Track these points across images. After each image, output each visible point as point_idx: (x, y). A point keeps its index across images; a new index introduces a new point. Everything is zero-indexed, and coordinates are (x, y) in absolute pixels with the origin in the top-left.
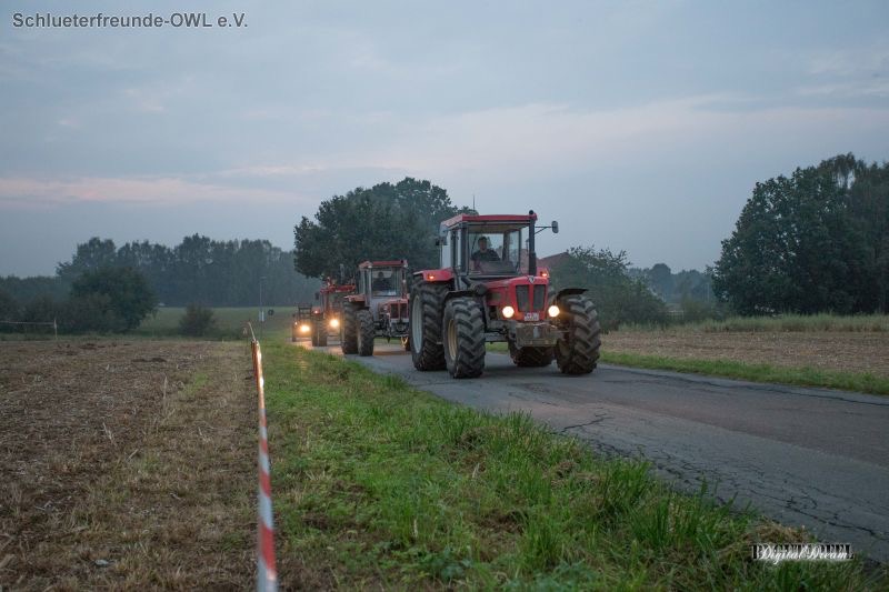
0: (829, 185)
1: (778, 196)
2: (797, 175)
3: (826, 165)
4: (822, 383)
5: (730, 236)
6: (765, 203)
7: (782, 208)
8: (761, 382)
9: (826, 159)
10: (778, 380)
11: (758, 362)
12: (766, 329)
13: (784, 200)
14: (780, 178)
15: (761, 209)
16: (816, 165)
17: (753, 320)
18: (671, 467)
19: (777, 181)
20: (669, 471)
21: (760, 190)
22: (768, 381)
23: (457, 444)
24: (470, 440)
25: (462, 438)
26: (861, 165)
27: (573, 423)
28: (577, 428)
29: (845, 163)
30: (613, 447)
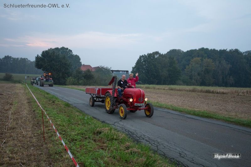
0: (154, 57)
1: (144, 58)
2: (148, 54)
3: (153, 53)
5: (134, 66)
6: (141, 60)
7: (144, 61)
14: (145, 55)
16: (152, 53)
18: (146, 139)
20: (146, 140)
21: (140, 57)
23: (94, 134)
24: (98, 132)
25: (96, 132)
26: (160, 53)
27: (116, 121)
28: (117, 123)
29: (157, 53)
30: (129, 131)
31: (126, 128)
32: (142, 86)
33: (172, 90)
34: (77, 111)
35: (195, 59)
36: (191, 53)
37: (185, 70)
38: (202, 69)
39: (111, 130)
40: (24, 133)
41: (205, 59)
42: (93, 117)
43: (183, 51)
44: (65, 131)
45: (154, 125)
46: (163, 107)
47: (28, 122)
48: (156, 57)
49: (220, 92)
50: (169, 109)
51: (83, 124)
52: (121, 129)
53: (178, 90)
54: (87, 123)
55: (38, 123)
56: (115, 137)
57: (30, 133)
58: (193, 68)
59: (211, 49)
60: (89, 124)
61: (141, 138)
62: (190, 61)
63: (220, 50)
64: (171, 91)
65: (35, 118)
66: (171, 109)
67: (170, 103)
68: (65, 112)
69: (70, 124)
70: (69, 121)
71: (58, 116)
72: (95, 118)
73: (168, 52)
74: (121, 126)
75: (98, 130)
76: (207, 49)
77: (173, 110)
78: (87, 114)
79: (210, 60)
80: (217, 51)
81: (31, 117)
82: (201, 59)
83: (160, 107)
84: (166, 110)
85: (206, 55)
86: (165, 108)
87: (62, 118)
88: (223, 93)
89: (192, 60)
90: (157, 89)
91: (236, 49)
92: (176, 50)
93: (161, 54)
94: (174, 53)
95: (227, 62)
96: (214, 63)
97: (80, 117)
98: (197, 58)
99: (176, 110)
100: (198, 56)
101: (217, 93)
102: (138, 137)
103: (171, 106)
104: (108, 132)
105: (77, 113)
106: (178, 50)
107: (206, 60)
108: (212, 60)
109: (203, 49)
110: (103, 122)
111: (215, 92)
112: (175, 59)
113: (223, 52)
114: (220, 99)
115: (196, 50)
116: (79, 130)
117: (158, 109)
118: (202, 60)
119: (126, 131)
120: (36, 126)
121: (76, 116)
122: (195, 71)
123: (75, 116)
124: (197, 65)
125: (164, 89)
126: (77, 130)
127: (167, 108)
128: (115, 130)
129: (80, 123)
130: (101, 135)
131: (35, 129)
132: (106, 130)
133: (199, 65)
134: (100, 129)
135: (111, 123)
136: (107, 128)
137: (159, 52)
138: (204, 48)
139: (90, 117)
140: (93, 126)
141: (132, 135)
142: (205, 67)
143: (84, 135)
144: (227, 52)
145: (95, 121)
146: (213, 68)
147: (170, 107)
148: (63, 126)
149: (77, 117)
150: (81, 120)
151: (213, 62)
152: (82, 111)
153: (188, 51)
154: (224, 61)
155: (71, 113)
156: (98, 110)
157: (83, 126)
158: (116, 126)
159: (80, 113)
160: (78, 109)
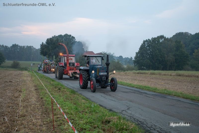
0: (158, 41)
1: (148, 43)
2: (152, 39)
3: (158, 37)
4: (172, 94)
5: (138, 52)
6: (145, 44)
7: (149, 46)
8: (156, 93)
9: (158, 36)
10: (161, 93)
11: (152, 86)
12: (147, 74)
13: (149, 44)
14: (149, 39)
15: (144, 46)
17: (144, 71)
18: (157, 130)
19: (148, 40)
21: (144, 42)
22: (158, 93)
23: (103, 123)
24: (106, 121)
25: (104, 121)
26: (165, 37)
27: (123, 109)
28: (125, 111)
29: (162, 37)
30: (138, 120)
31: (134, 117)
32: (147, 71)
33: (180, 75)
34: (84, 99)
37: (194, 54)
39: (119, 118)
40: (34, 121)
42: (99, 105)
44: (73, 119)
45: (165, 114)
46: (173, 95)
47: (37, 110)
48: (161, 41)
50: (179, 96)
51: (90, 112)
52: (129, 118)
53: (187, 76)
54: (95, 111)
55: (46, 111)
56: (125, 127)
57: (40, 121)
60: (97, 112)
61: (152, 129)
64: (180, 77)
65: (44, 105)
66: (181, 97)
67: (179, 91)
68: (71, 100)
69: (78, 111)
70: (77, 109)
71: (65, 104)
72: (101, 106)
73: (173, 36)
74: (129, 115)
75: (107, 119)
77: (184, 98)
78: (92, 101)
81: (40, 104)
83: (169, 95)
84: (175, 98)
86: (175, 95)
87: (69, 106)
90: (163, 75)
92: (183, 33)
93: (167, 37)
94: (180, 36)
97: (87, 105)
99: (187, 98)
102: (149, 127)
103: (181, 93)
104: (117, 122)
105: (83, 101)
110: (110, 110)
112: (182, 43)
116: (88, 119)
117: (167, 97)
119: (134, 120)
120: (45, 114)
123: (82, 104)
125: (171, 75)
126: (85, 119)
127: (177, 96)
128: (124, 119)
129: (86, 110)
130: (110, 125)
131: (44, 117)
132: (114, 119)
134: (108, 118)
135: (118, 111)
136: (115, 117)
137: (164, 36)
139: (97, 105)
140: (100, 114)
141: (141, 125)
143: (92, 124)
145: (102, 109)
147: (180, 95)
148: (71, 114)
149: (83, 105)
150: (87, 108)
152: (87, 98)
153: (196, 34)
155: (77, 100)
156: (104, 97)
157: (90, 114)
158: (124, 115)
159: (86, 100)
160: (84, 96)
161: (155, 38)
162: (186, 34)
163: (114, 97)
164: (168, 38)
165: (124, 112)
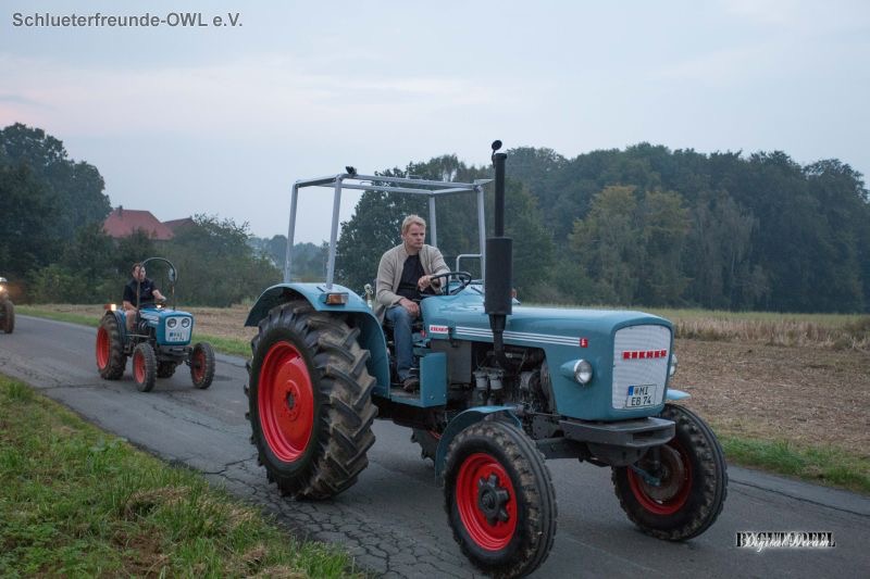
2: (410, 169)
3: (435, 162)
5: (349, 219)
9: (435, 157)
14: (396, 170)
19: (392, 172)
23: (121, 513)
24: (136, 507)
25: (128, 507)
26: (463, 165)
27: (232, 457)
28: (238, 466)
29: (449, 162)
34: (65, 420)
35: (609, 190)
36: (597, 166)
37: (570, 237)
38: (641, 233)
39: (197, 493)
41: (652, 191)
42: (134, 444)
43: (561, 157)
49: (700, 331)
51: (77, 474)
54: (99, 469)
56: (208, 522)
58: (602, 229)
59: (678, 152)
60: (108, 472)
61: (326, 526)
62: (592, 201)
63: (714, 155)
69: (19, 473)
70: (14, 463)
72: (140, 447)
74: (251, 478)
75: (141, 498)
76: (661, 149)
78: (107, 432)
79: (672, 198)
80: (702, 157)
82: (635, 193)
85: (656, 176)
88: (714, 337)
89: (596, 195)
91: (777, 153)
92: (533, 149)
93: (468, 167)
94: (522, 163)
95: (740, 203)
96: (687, 209)
97: (71, 445)
98: (621, 188)
100: (625, 180)
101: (691, 336)
102: (316, 522)
104: (180, 504)
105: (62, 430)
106: (541, 151)
107: (657, 195)
108: (680, 196)
109: (643, 151)
110: (176, 463)
111: (683, 330)
112: (525, 190)
113: (724, 165)
114: (690, 359)
115: (615, 152)
116: (53, 501)
118: (640, 197)
121: (55, 439)
122: (610, 244)
123: (51, 442)
124: (619, 216)
128: (223, 493)
129: (64, 469)
130: (150, 520)
132: (176, 498)
133: (628, 218)
134: (149, 492)
135: (211, 467)
136: (182, 489)
137: (459, 160)
138: (649, 145)
139: (117, 444)
140: (118, 483)
141: (292, 515)
142: (653, 224)
143: (70, 521)
144: (743, 161)
145: (135, 461)
146: (686, 232)
149: (56, 444)
150: (71, 457)
151: (684, 205)
152: (85, 419)
153: (581, 157)
154: (731, 199)
155: (35, 426)
156: (164, 412)
157: (75, 484)
158: (232, 480)
159: (75, 427)
160: (72, 409)
161: (423, 164)
162: (543, 157)
163: (207, 409)
164: (473, 168)
165: (233, 471)
